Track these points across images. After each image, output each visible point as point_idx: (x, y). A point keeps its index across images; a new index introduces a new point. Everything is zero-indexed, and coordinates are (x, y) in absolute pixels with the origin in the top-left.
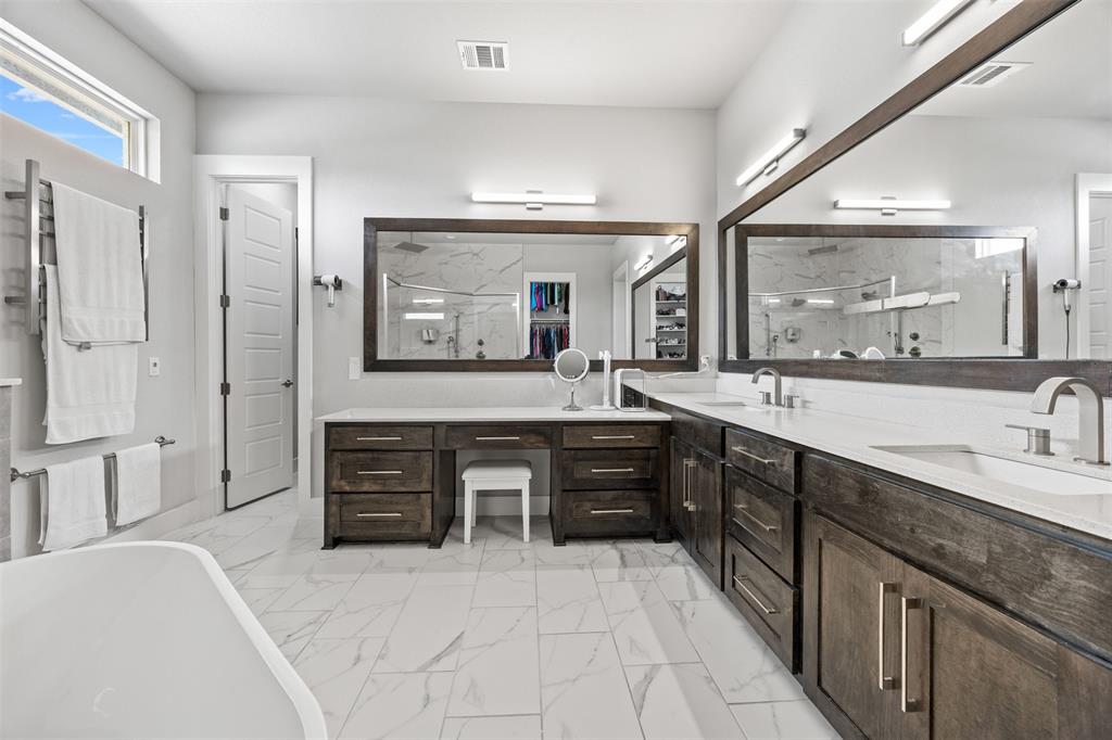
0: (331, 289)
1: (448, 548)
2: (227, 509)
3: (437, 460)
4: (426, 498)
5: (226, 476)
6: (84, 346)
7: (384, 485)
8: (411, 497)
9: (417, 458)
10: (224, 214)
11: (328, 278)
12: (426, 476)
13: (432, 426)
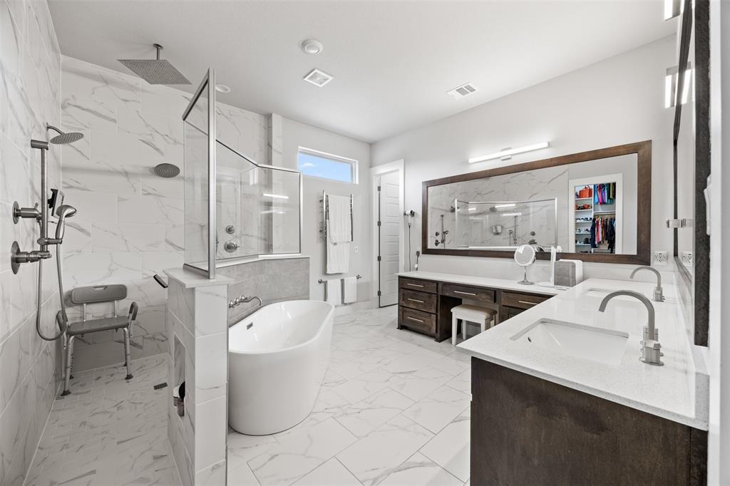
0: (410, 216)
1: (443, 344)
2: (380, 307)
3: (439, 299)
4: (434, 316)
5: (379, 293)
6: (335, 244)
7: (417, 306)
8: (427, 315)
9: (430, 297)
10: (379, 189)
11: (408, 212)
12: (434, 306)
13: (437, 283)
